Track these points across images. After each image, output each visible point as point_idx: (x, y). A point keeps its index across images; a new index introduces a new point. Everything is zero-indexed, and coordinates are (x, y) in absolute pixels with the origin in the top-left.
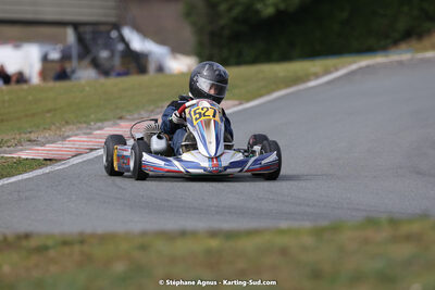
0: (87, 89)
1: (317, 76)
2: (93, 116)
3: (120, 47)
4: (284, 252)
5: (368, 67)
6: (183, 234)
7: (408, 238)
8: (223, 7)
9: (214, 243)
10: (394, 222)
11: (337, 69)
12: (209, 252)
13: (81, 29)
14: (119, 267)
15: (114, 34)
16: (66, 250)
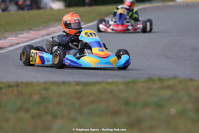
2: (17, 29)
4: (111, 92)
9: (78, 88)
10: (161, 80)
12: (76, 92)
16: (10, 89)
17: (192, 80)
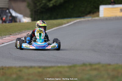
1: (65, 24)
3: (9, 15)
4: (60, 73)
5: (79, 21)
8: (38, 4)
11: (71, 22)
15: (7, 11)
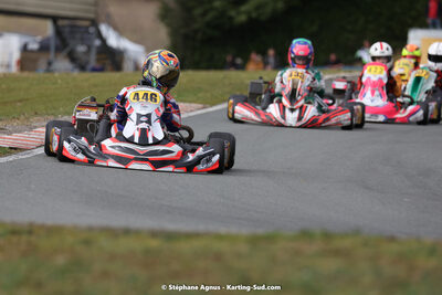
0: (59, 81)
2: (61, 109)
3: (97, 43)
4: (218, 257)
6: (127, 232)
7: (337, 253)
9: (154, 243)
12: (147, 252)
13: (60, 23)
14: (60, 260)
15: (92, 30)
16: (15, 239)
17: (392, 239)
